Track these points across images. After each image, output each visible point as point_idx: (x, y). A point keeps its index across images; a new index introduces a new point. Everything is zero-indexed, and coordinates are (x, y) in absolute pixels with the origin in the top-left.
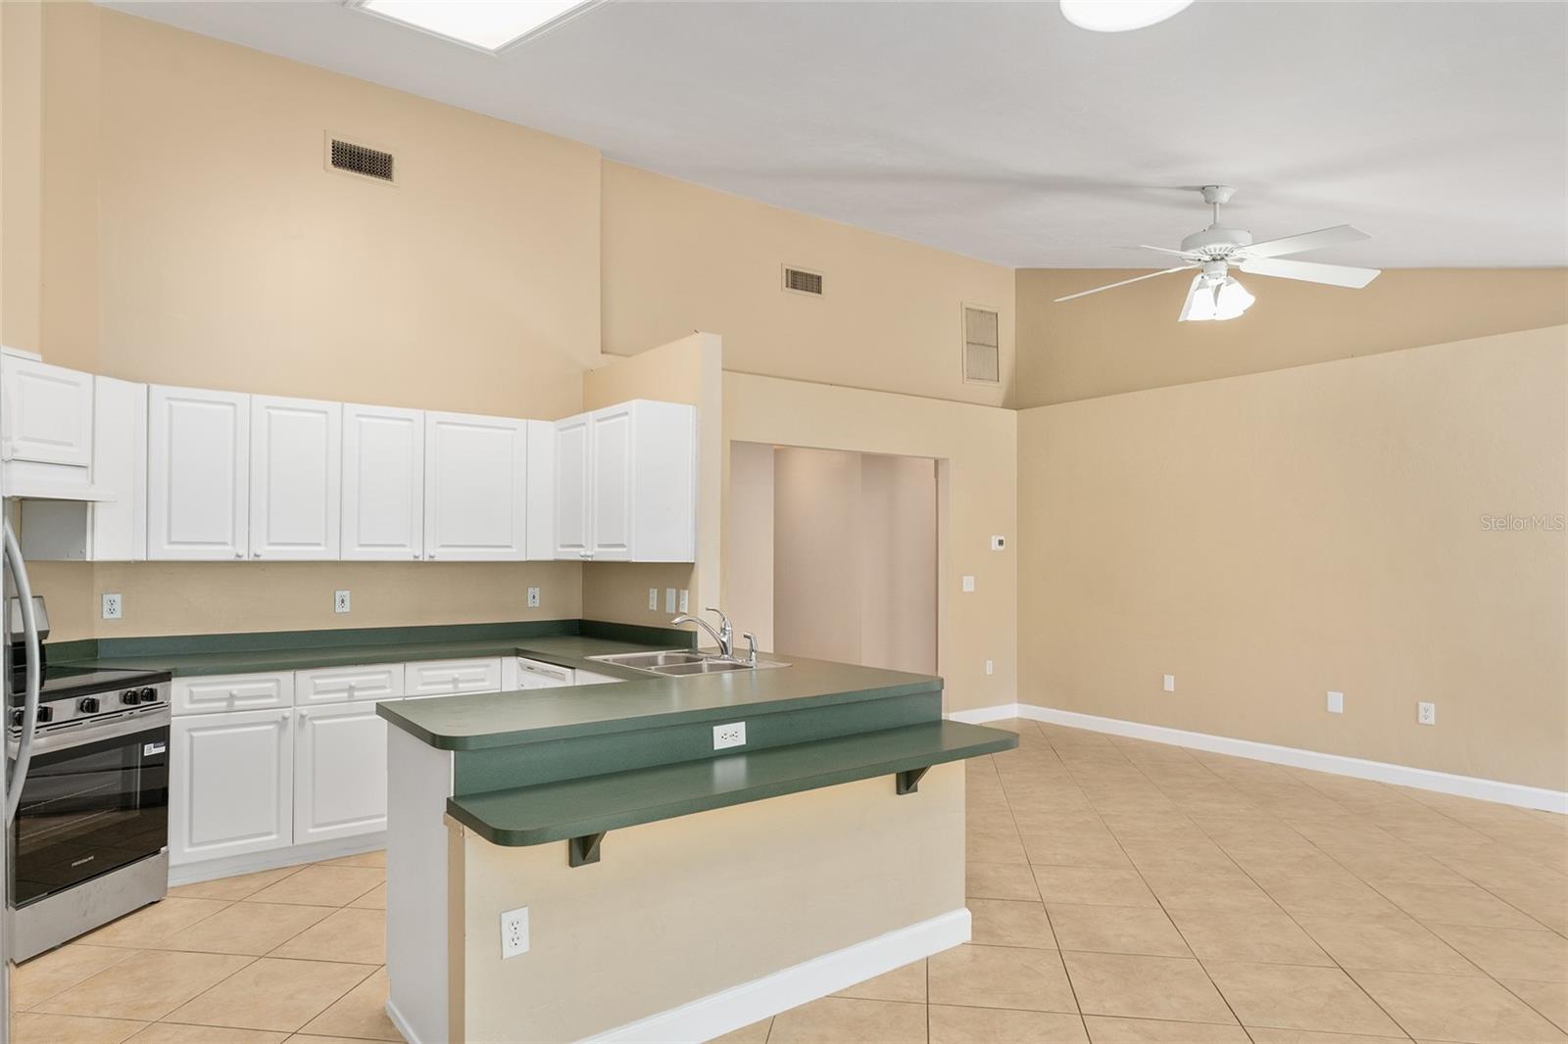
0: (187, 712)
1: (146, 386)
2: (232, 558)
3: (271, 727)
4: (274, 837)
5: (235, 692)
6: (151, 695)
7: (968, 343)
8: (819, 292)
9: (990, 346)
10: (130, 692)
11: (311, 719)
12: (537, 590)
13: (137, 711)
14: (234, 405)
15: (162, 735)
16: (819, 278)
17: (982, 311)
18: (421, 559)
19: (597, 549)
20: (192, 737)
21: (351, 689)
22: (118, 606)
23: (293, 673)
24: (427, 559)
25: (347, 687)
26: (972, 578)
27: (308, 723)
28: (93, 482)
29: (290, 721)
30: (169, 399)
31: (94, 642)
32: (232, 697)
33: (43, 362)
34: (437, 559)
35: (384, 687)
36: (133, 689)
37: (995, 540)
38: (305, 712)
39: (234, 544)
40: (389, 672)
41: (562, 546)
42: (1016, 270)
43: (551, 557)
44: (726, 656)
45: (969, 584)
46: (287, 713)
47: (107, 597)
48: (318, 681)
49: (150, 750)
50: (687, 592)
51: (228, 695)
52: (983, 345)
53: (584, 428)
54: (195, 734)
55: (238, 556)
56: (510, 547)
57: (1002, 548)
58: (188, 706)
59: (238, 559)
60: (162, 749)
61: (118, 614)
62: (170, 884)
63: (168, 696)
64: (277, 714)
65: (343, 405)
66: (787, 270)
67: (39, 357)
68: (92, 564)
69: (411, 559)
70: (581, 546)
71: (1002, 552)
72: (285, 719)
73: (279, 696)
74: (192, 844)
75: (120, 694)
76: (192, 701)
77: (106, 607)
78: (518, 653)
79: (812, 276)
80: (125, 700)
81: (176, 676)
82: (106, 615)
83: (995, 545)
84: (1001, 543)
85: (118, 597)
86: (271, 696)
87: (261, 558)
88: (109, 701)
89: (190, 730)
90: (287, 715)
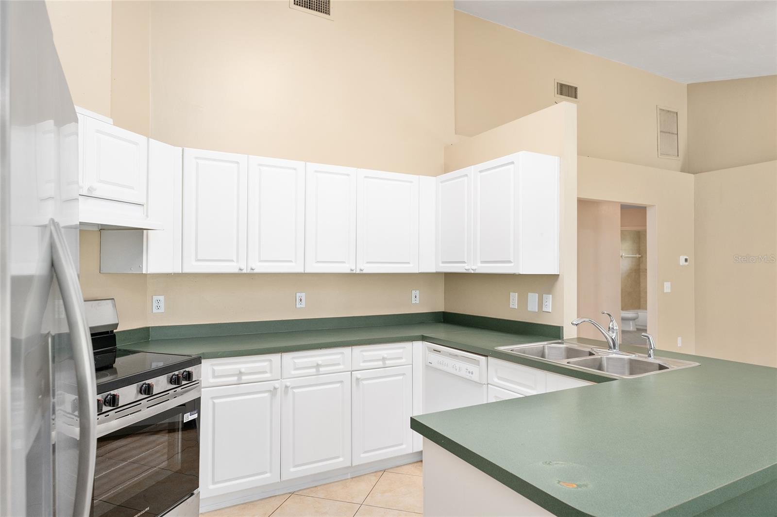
0: (211, 385)
1: (181, 149)
2: (236, 271)
3: (266, 395)
4: (268, 475)
5: (243, 370)
6: (189, 376)
7: (661, 132)
8: (576, 97)
9: (673, 134)
10: (174, 375)
11: (293, 388)
12: (418, 291)
13: (179, 389)
14: (237, 163)
15: (195, 405)
16: (576, 89)
17: (668, 111)
18: (354, 272)
19: (480, 265)
20: (214, 404)
21: (318, 366)
22: (162, 304)
23: (280, 354)
24: (358, 271)
25: (315, 365)
26: (669, 283)
27: (290, 391)
28: (147, 216)
29: (279, 391)
30: (196, 158)
31: (147, 329)
32: (241, 373)
33: (114, 125)
34: (364, 272)
35: (339, 364)
36: (176, 373)
37: (682, 258)
38: (288, 384)
39: (238, 261)
40: (342, 353)
41: (443, 262)
42: (688, 85)
43: (433, 270)
44: (615, 351)
45: (667, 287)
46: (277, 384)
47: (155, 298)
48: (296, 361)
49: (188, 417)
50: (551, 296)
51: (238, 372)
52: (669, 133)
53: (466, 178)
54: (216, 401)
55: (241, 270)
56: (409, 263)
57: (687, 263)
58: (212, 381)
59: (240, 272)
60: (195, 416)
61: (162, 310)
62: (200, 511)
63: (200, 375)
64: (269, 385)
65: (306, 163)
66: (558, 83)
67: (111, 121)
68: (146, 275)
69: (348, 271)
70: (464, 262)
71: (688, 265)
72: (275, 389)
73: (271, 372)
74: (214, 483)
75: (168, 377)
76: (214, 377)
77: (155, 304)
78: (424, 338)
79: (572, 87)
80: (171, 381)
81: (204, 359)
82: (155, 310)
83: (682, 262)
84: (686, 260)
85: (162, 298)
86: (265, 372)
87: (255, 271)
88: (160, 383)
89: (212, 398)
90: (277, 386)
